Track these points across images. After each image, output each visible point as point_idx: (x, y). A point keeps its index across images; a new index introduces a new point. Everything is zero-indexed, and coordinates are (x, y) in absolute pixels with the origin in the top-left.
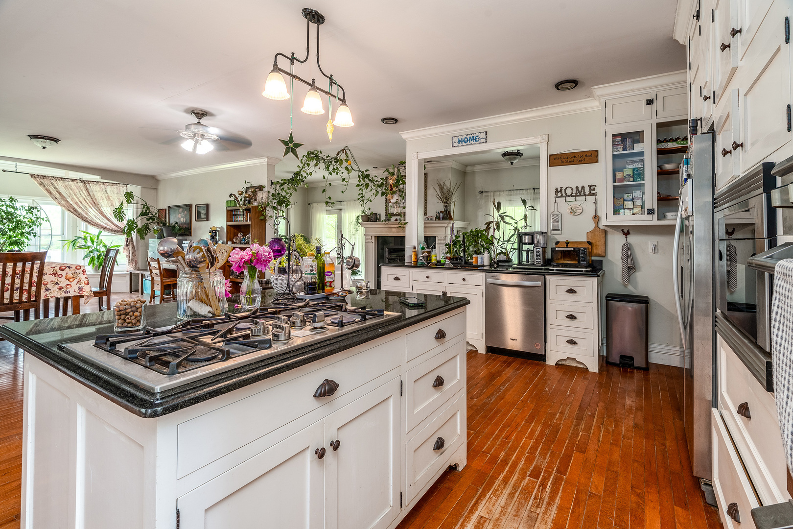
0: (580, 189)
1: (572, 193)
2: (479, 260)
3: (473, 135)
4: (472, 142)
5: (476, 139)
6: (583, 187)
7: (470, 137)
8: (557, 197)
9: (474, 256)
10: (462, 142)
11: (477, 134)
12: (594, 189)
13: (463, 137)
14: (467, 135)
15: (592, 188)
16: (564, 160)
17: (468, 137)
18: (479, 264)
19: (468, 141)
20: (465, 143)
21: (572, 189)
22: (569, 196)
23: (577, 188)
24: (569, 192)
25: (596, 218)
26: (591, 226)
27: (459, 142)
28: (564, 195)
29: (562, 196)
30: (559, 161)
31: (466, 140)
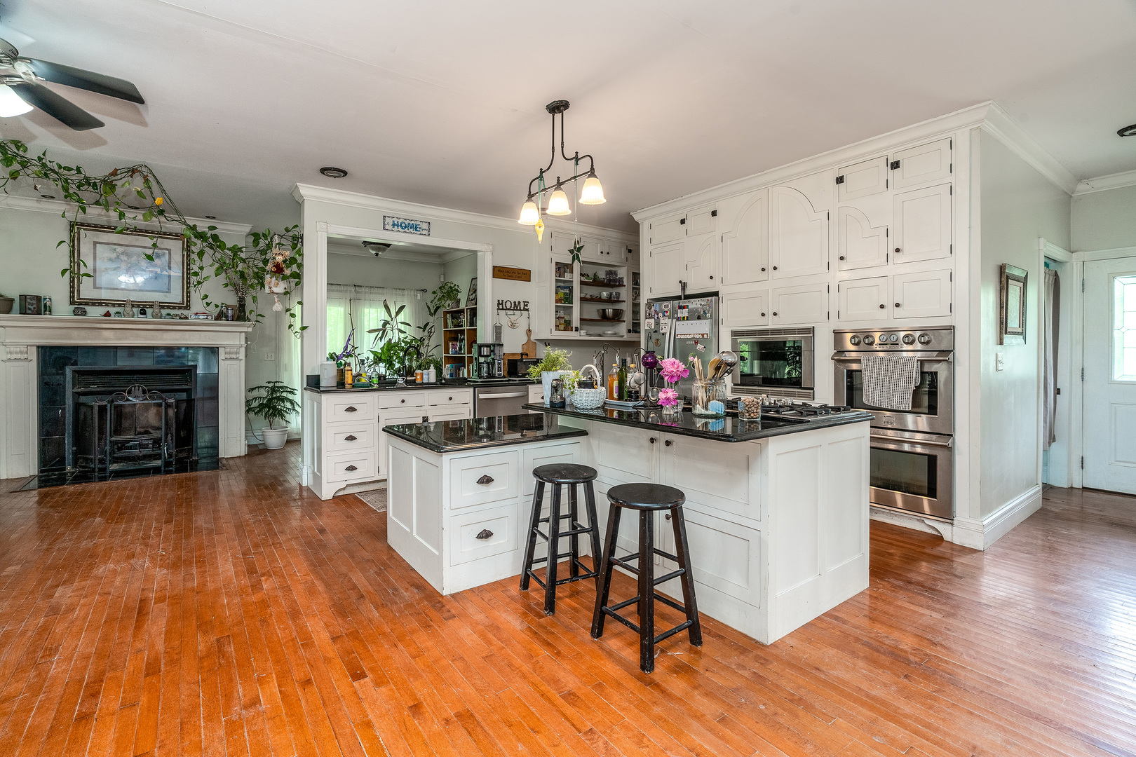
0: (517, 304)
1: (511, 307)
2: (425, 377)
3: (413, 222)
4: (411, 230)
5: (416, 228)
6: (519, 302)
7: (409, 224)
8: (499, 309)
9: (418, 371)
10: (398, 226)
11: (418, 223)
12: (527, 305)
13: (400, 221)
14: (406, 220)
15: (526, 304)
16: (506, 274)
17: (407, 222)
18: (425, 381)
19: (406, 227)
20: (402, 228)
21: (511, 303)
22: (509, 309)
23: (515, 302)
24: (508, 305)
25: (529, 331)
26: (525, 339)
27: (394, 225)
28: (505, 308)
29: (503, 309)
30: (502, 274)
31: (403, 225)
